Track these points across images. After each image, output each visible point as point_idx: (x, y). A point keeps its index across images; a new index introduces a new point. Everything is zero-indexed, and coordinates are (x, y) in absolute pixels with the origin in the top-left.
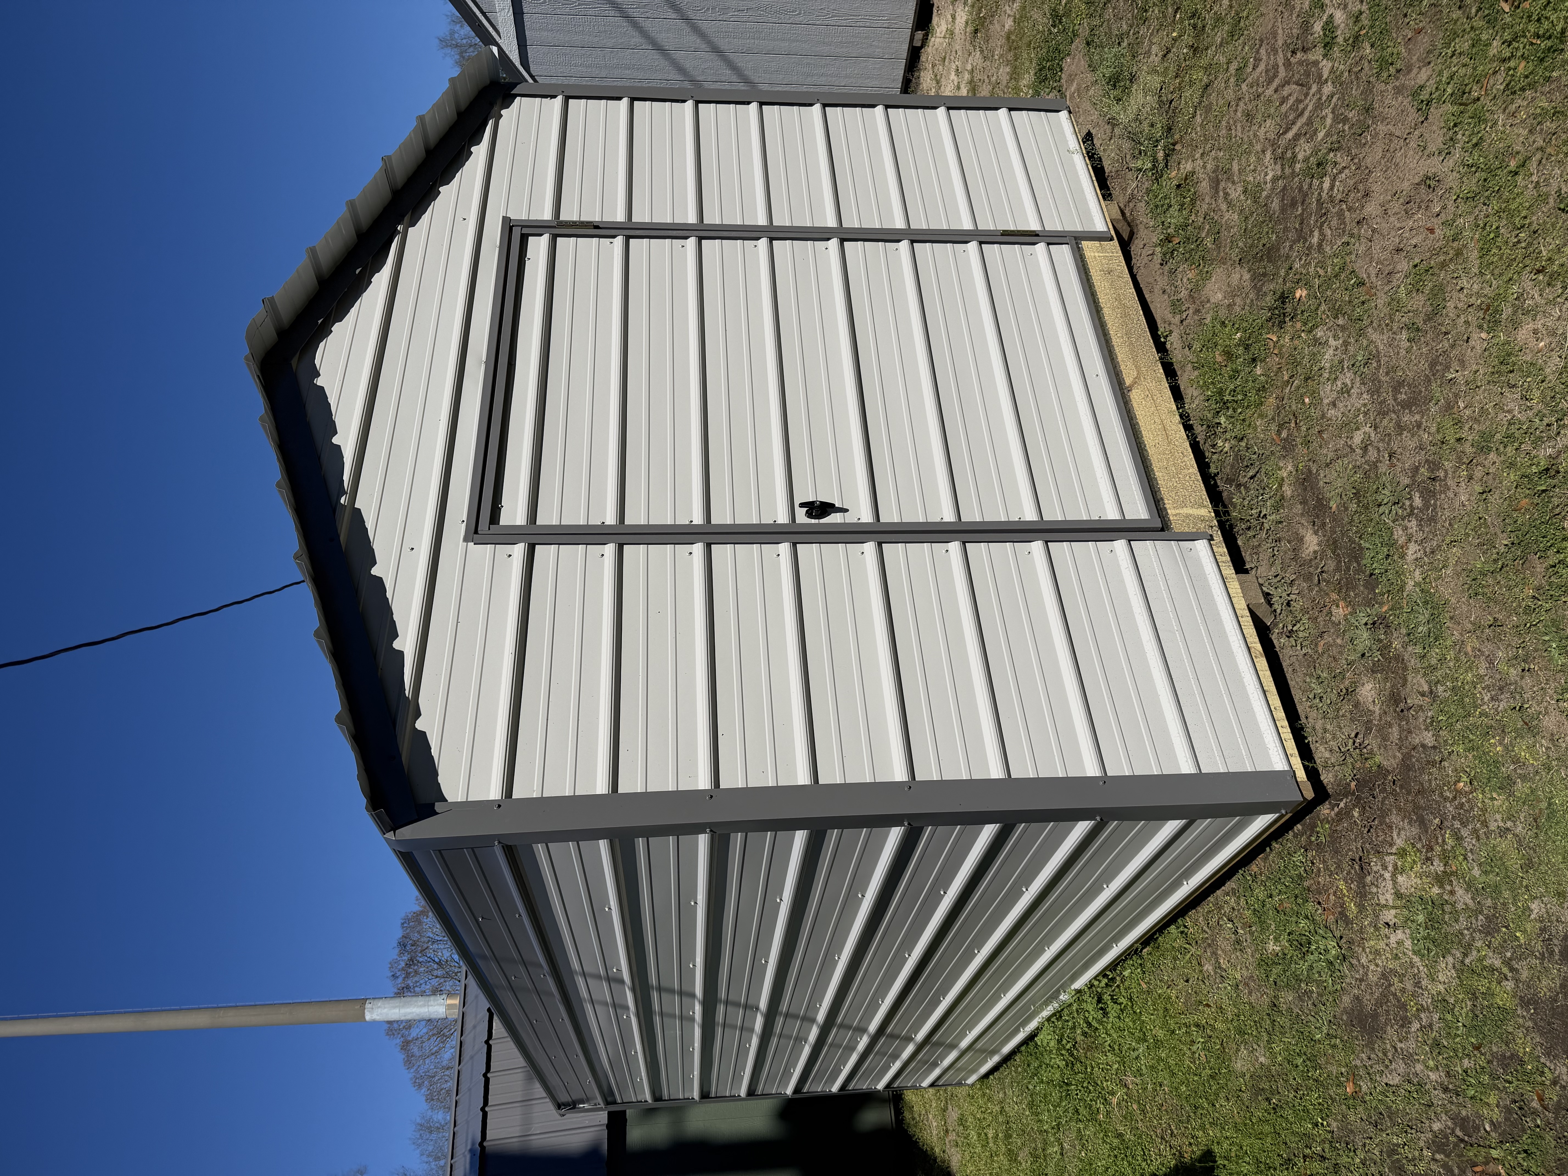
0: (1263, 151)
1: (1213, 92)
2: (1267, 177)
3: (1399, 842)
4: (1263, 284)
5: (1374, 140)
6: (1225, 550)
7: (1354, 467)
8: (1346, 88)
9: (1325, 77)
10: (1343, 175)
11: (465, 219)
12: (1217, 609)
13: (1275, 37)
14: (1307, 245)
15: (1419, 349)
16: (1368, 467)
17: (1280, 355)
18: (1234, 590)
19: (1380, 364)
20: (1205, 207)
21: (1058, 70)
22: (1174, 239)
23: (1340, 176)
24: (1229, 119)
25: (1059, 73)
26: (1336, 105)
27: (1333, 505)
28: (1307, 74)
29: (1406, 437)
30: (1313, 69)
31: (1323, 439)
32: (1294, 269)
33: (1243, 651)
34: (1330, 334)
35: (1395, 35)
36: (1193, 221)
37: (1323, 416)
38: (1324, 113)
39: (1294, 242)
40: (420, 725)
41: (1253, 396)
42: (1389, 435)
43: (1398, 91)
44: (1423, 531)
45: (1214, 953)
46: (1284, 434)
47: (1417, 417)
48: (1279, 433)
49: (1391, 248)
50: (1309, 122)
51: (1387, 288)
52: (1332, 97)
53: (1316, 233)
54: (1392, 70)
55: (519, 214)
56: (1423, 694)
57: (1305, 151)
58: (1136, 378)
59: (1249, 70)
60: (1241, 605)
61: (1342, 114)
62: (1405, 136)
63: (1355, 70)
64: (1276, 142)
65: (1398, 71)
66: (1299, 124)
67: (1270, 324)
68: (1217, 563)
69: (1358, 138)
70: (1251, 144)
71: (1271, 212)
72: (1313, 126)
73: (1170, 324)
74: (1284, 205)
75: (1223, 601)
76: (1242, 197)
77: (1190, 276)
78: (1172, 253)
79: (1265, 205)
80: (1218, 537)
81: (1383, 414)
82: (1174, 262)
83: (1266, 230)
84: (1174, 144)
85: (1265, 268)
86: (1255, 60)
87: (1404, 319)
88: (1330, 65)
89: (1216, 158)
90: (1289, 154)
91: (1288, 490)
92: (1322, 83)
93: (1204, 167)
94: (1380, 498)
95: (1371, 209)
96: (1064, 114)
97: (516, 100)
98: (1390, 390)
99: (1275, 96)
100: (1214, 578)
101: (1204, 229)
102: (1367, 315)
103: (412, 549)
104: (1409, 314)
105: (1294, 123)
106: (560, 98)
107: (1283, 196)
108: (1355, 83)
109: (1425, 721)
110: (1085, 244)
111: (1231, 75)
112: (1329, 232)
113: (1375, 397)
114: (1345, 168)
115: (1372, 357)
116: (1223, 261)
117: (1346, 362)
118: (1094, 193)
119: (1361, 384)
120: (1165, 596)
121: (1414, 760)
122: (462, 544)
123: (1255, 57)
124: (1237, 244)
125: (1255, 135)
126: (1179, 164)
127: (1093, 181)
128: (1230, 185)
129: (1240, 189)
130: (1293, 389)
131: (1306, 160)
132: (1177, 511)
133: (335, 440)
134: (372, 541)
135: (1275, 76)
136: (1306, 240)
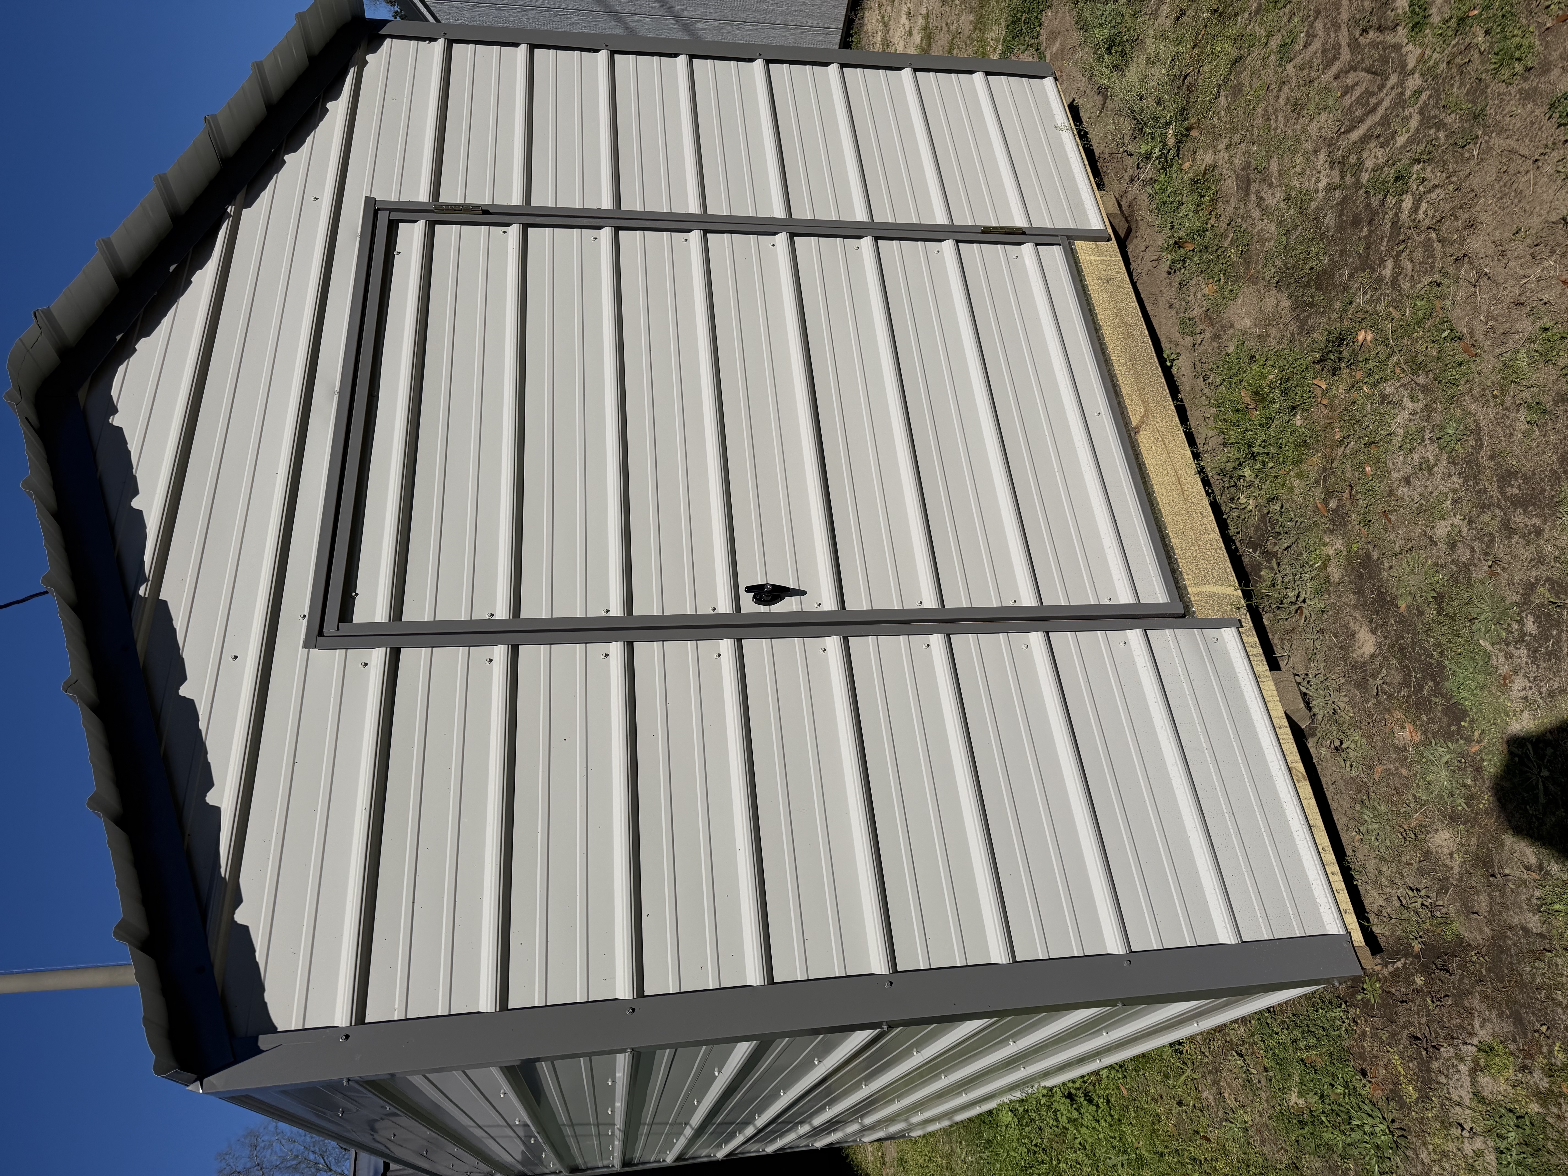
0: (1315, 152)
1: (1245, 70)
2: (1319, 185)
3: (1483, 1034)
4: (1309, 316)
5: (1484, 156)
6: (1256, 639)
7: (1436, 564)
8: (1444, 82)
9: (1410, 66)
10: (1434, 195)
11: (316, 199)
12: (1251, 719)
13: (1338, 9)
14: (1375, 275)
15: (1544, 436)
16: (1455, 569)
17: (1330, 407)
18: (1269, 693)
19: (1482, 445)
20: (1230, 210)
21: (1036, 24)
22: (1187, 244)
23: (1429, 196)
24: (1267, 106)
25: (1038, 28)
26: (1426, 105)
27: (1402, 605)
28: (1384, 61)
29: (1517, 543)
30: (1393, 55)
31: (1390, 521)
32: (1354, 305)
33: (1283, 774)
34: (1406, 393)
35: (1524, 22)
36: (1213, 226)
37: (1391, 493)
38: (1407, 113)
39: (1356, 270)
40: (240, 916)
41: (1291, 452)
42: (1491, 534)
43: (1527, 96)
44: (1538, 666)
45: (1216, 1083)
46: (1333, 504)
47: (1536, 521)
48: (1326, 502)
49: (1508, 300)
50: (1385, 122)
51: (1498, 351)
52: (1420, 93)
53: (1390, 264)
54: (1518, 67)
55: (386, 194)
56: (1528, 868)
57: (1376, 157)
58: (1144, 416)
59: (1298, 47)
60: (1278, 711)
61: (1435, 117)
62: (1537, 157)
63: (1458, 60)
64: (1334, 141)
65: (1528, 69)
66: (1369, 122)
67: (1319, 367)
68: (1248, 656)
69: (1460, 150)
70: (1298, 140)
71: (1323, 229)
72: (1390, 128)
73: (1177, 345)
74: (1343, 222)
75: (1258, 709)
76: (1282, 204)
77: (1206, 291)
78: (1184, 261)
79: (1315, 219)
80: (1248, 624)
81: (1484, 508)
82: (1186, 272)
83: (1314, 250)
84: (1189, 129)
85: (1312, 297)
86: (1308, 35)
87: (1523, 394)
88: (1419, 51)
89: (1247, 153)
90: (1353, 159)
91: (1335, 572)
92: (1404, 72)
93: (1230, 161)
94: (1474, 612)
95: (1477, 244)
96: (1049, 82)
97: (385, 42)
98: (1495, 479)
99: (1335, 84)
100: (1246, 677)
101: (1226, 237)
102: (1464, 380)
103: (236, 657)
104: (1532, 389)
105: (1362, 121)
106: (441, 41)
107: (1342, 211)
108: (1457, 78)
109: (1529, 900)
110: (1079, 245)
111: (1271, 51)
112: (1409, 266)
113: (1471, 483)
114: (1436, 186)
115: (1468, 433)
116: (1254, 280)
117: (1427, 432)
118: (1087, 181)
119: (1449, 463)
120: (1190, 702)
121: (1510, 943)
122: (301, 652)
123: (1308, 31)
124: (1274, 262)
125: (1304, 130)
126: (1195, 153)
127: (1085, 165)
128: (1266, 188)
129: (1280, 195)
130: (1348, 451)
131: (1378, 169)
132: (1199, 590)
133: (136, 503)
134: (181, 647)
135: (1336, 58)
136: (1373, 270)
